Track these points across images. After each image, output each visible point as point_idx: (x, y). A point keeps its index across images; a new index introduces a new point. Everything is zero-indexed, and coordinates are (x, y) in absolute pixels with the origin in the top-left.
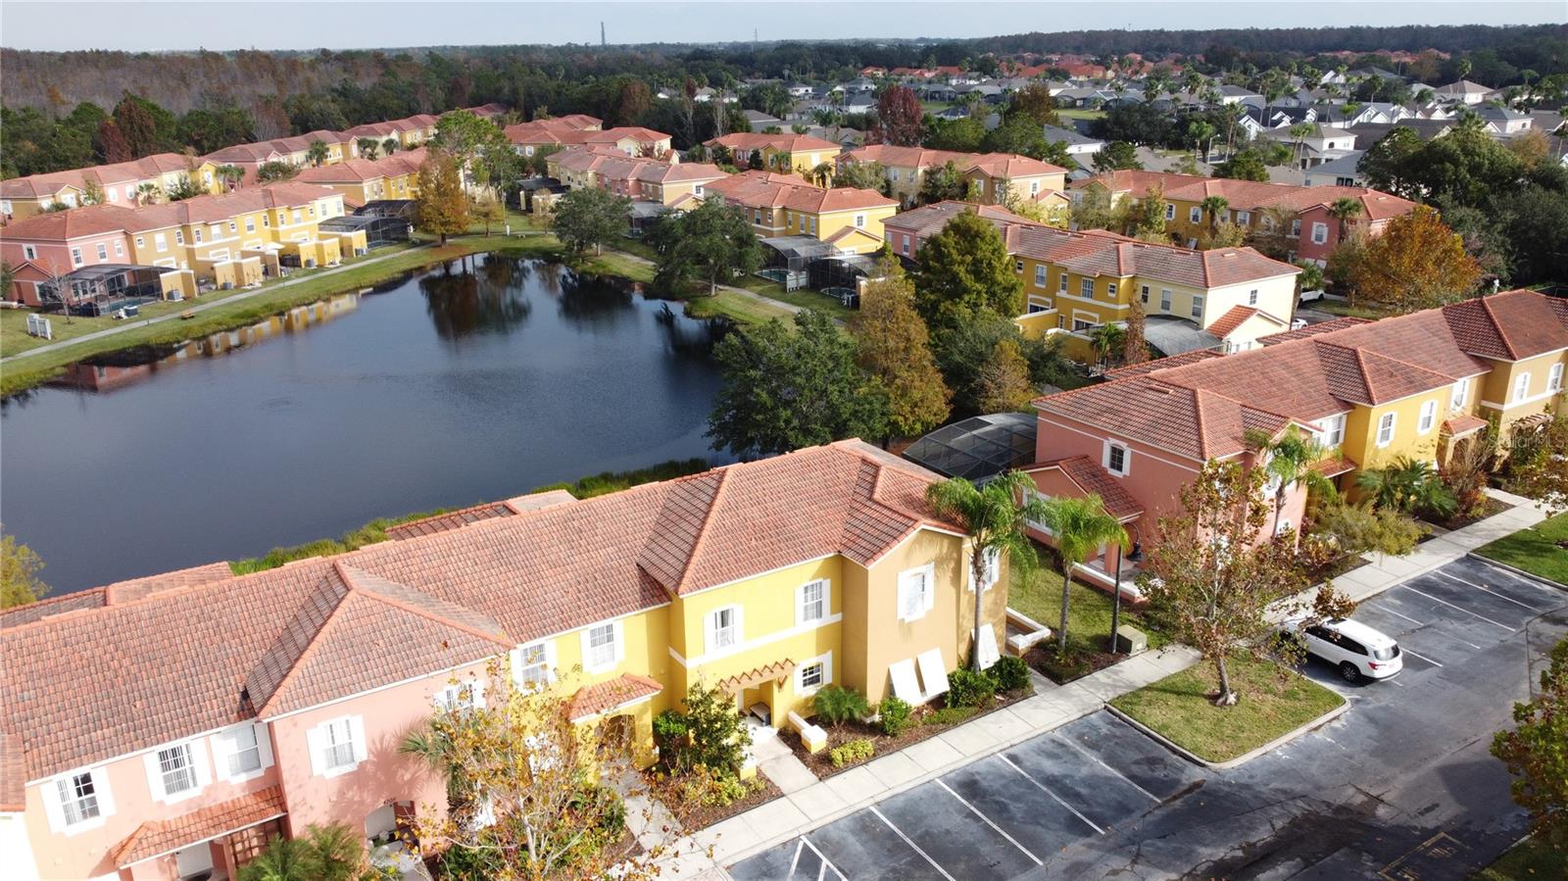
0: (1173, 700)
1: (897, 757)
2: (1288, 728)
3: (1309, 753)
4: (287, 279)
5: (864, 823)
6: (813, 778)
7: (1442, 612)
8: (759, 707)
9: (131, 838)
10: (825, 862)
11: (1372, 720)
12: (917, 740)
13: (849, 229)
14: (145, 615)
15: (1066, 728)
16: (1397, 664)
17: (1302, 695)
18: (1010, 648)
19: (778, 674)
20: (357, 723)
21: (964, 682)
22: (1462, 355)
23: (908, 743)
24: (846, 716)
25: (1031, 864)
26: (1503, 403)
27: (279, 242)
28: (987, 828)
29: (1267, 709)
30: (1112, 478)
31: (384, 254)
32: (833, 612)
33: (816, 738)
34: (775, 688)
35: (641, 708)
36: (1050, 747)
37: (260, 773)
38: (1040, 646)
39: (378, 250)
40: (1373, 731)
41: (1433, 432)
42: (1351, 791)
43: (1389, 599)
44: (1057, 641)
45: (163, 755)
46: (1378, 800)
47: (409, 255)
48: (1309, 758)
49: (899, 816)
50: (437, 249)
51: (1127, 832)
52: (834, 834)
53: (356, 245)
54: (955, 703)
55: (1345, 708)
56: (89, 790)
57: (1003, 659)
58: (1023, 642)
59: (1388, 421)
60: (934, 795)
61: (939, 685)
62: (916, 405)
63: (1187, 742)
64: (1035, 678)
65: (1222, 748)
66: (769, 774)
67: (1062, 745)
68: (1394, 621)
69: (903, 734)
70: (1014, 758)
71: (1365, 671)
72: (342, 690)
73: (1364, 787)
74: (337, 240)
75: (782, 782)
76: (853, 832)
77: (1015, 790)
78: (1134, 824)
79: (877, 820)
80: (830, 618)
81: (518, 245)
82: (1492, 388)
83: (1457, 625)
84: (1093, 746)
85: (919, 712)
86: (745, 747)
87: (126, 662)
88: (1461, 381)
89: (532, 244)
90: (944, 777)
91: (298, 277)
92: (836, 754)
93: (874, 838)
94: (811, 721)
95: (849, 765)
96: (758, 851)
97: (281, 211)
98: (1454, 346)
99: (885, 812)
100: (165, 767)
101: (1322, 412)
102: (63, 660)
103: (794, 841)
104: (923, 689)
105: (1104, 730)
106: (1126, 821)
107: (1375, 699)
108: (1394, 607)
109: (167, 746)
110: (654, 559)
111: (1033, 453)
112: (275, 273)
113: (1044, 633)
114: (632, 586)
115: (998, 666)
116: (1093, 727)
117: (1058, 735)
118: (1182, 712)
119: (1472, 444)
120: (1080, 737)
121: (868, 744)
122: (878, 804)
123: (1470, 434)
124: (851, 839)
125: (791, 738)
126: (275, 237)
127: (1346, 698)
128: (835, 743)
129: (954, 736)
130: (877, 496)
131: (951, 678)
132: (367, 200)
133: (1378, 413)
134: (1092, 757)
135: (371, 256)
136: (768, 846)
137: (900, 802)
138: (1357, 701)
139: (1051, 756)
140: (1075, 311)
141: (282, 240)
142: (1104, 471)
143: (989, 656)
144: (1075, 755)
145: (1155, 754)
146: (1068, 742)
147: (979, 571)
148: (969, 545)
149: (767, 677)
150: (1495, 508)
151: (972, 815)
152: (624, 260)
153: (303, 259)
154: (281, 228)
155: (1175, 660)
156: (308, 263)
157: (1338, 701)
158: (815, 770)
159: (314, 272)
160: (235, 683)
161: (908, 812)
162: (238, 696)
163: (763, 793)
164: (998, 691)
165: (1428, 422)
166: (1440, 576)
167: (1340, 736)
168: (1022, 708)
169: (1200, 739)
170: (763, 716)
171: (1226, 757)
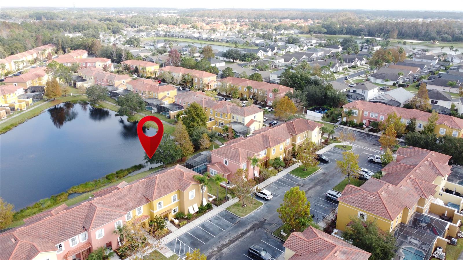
0: (236, 207)
1: (191, 223)
2: (254, 210)
3: (256, 213)
4: (13, 115)
5: (186, 235)
6: (177, 228)
7: (281, 185)
8: (166, 217)
9: (68, 253)
10: (181, 242)
11: (267, 207)
12: (194, 220)
13: (165, 97)
14: (61, 216)
15: (218, 214)
16: (272, 196)
17: (257, 204)
18: (209, 201)
19: (170, 211)
20: (103, 230)
21: (201, 209)
22: (289, 134)
23: (192, 220)
24: (182, 217)
25: (214, 237)
26: (296, 142)
27: (8, 104)
28: (206, 232)
29: (251, 207)
30: (225, 166)
31: (38, 104)
32: (178, 199)
33: (177, 221)
34: (169, 214)
35: (147, 221)
36: (216, 218)
37: (86, 240)
38: (214, 200)
39: (36, 103)
40: (267, 209)
41: (283, 150)
42: (262, 219)
43: (273, 184)
44: (216, 199)
45: (72, 239)
46: (266, 220)
47: (45, 104)
48: (257, 214)
49: (192, 233)
50: (53, 102)
51: (228, 230)
52: (182, 237)
53: (30, 103)
54: (200, 213)
55: (263, 206)
56: (61, 246)
57: (208, 203)
58: (211, 200)
59: (274, 150)
60: (197, 228)
61: (197, 210)
62: (187, 150)
63: (238, 214)
64: (213, 206)
65: (243, 214)
66: (169, 229)
67: (218, 217)
68: (273, 188)
69: (192, 219)
70: (210, 221)
71: (267, 198)
72: (101, 225)
73: (264, 218)
74: (25, 102)
75: (172, 230)
76: (185, 236)
77: (210, 226)
78: (230, 228)
79: (189, 234)
80: (177, 201)
81: (75, 99)
82: (294, 140)
83: (283, 188)
84: (223, 217)
85: (194, 214)
86: (166, 225)
87: (61, 225)
88: (288, 140)
89: (79, 98)
90: (199, 225)
91: (16, 114)
92: (180, 224)
93: (188, 237)
94: (175, 219)
95: (183, 225)
96: (169, 242)
97: (7, 95)
98: (287, 132)
99: (190, 233)
100: (72, 241)
101: (262, 150)
102: (50, 226)
103: (175, 239)
104: (194, 210)
105: (225, 214)
106: (228, 228)
107: (268, 203)
108: (274, 185)
109: (72, 238)
110: (147, 194)
111: (211, 161)
112: (9, 113)
113: (214, 197)
114: (143, 199)
115: (207, 205)
116: (223, 213)
117: (217, 215)
118: (238, 209)
119: (291, 150)
120: (221, 216)
121: (186, 222)
122: (188, 231)
123: (291, 149)
124: (185, 237)
125: (172, 222)
126: (6, 102)
127: (264, 203)
128: (180, 222)
129: (200, 218)
130: (184, 178)
131: (199, 208)
132: (28, 87)
133: (272, 149)
134: (223, 219)
135: (34, 105)
136: (171, 241)
137: (192, 230)
138: (265, 204)
139: (216, 219)
140: (219, 120)
141: (8, 103)
142: (224, 165)
143: (205, 203)
144: (220, 219)
145: (233, 217)
146: (219, 217)
147: (202, 189)
148: (200, 185)
149: (168, 212)
150: (294, 163)
151: (204, 231)
152: (107, 104)
153: (16, 108)
154: (8, 100)
155: (236, 200)
156: (18, 109)
157: (262, 204)
158: (177, 227)
159: (20, 112)
160: (81, 225)
161: (193, 232)
162: (82, 228)
163: (169, 232)
164: (207, 209)
165: (281, 149)
166: (282, 178)
167: (262, 210)
168: (211, 211)
169: (240, 213)
170: (167, 219)
171: (244, 216)
